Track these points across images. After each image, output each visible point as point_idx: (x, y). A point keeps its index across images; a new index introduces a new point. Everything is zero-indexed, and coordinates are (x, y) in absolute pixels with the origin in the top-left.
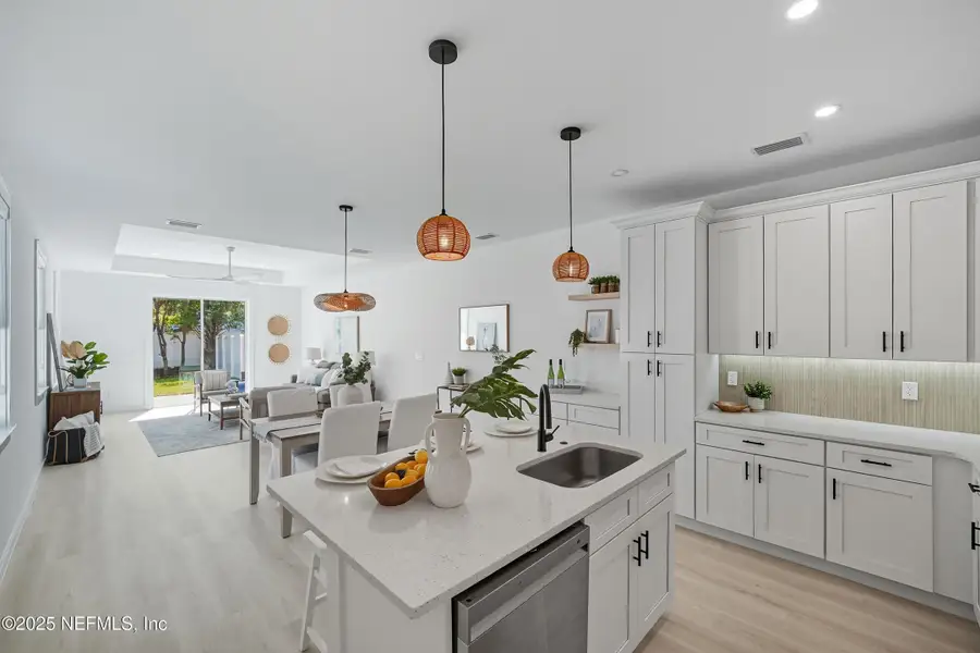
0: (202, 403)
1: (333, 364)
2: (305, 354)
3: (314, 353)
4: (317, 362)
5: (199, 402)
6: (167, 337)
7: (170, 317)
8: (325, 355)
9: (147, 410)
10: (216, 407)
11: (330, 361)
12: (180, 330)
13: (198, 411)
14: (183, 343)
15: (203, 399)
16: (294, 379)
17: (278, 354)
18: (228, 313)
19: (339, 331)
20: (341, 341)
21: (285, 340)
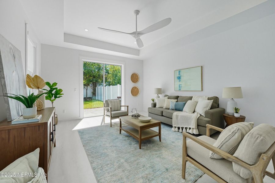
3: (159, 91)
9: (81, 119)
16: (154, 105)
17: (135, 92)
19: (179, 78)
20: (181, 83)
21: (138, 85)
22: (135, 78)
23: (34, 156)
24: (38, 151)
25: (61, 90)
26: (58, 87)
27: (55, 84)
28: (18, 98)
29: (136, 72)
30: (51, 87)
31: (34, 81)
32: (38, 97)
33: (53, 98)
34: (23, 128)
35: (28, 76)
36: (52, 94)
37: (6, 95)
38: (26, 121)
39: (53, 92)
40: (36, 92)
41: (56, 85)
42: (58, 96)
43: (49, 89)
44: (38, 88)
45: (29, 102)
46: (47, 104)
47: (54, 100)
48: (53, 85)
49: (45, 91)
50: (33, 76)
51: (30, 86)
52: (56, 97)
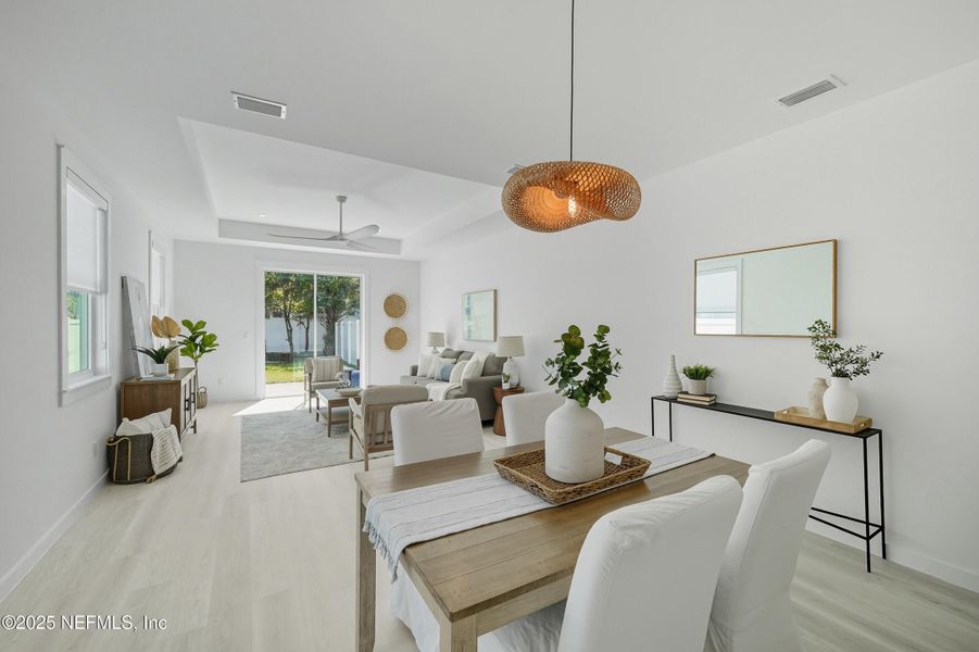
0: (311, 397)
1: (461, 353)
2: (425, 339)
3: (436, 339)
4: (441, 350)
5: (308, 393)
6: (294, 323)
7: (296, 304)
8: (449, 343)
9: (258, 400)
10: (324, 404)
11: (456, 349)
12: (305, 316)
13: (307, 406)
14: (307, 329)
15: (312, 393)
16: (414, 371)
17: (395, 340)
18: (347, 301)
19: (468, 311)
20: (470, 323)
21: (402, 323)
22: (395, 306)
23: (167, 414)
24: (170, 410)
25: (213, 337)
26: (208, 330)
27: (202, 324)
28: (147, 352)
29: (399, 292)
30: (193, 330)
31: (163, 327)
32: (169, 351)
33: (198, 352)
34: (153, 385)
35: (155, 318)
36: (196, 345)
37: (134, 349)
38: (158, 379)
39: (198, 341)
40: (165, 343)
41: (203, 326)
42: (207, 349)
43: (189, 334)
44: (170, 337)
45: (160, 356)
46: (184, 362)
47: (199, 356)
48: (197, 327)
49: (182, 339)
50: (161, 318)
51: (157, 335)
52: (202, 351)
